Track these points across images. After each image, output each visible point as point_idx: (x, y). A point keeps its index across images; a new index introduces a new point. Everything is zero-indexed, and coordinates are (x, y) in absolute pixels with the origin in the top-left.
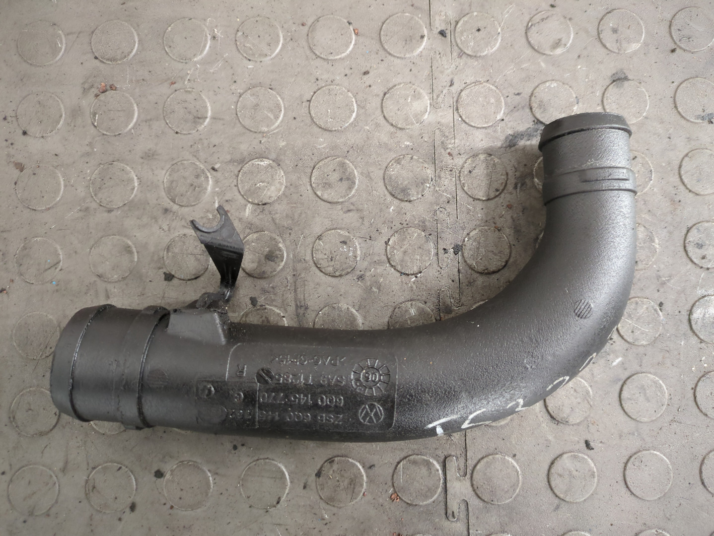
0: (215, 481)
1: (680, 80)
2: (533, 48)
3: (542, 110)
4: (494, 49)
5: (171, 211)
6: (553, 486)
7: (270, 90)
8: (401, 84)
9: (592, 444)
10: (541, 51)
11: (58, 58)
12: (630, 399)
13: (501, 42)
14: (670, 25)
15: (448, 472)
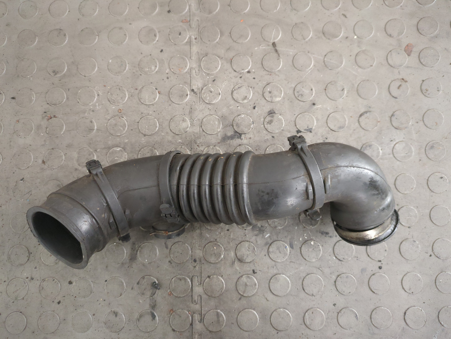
0: (94, 286)
1: (298, 114)
2: (235, 100)
3: (238, 127)
4: (218, 100)
5: (78, 170)
6: (238, 289)
7: (121, 118)
8: (178, 115)
9: (255, 271)
10: (238, 101)
11: (32, 104)
12: (273, 252)
13: (221, 97)
14: (294, 90)
15: (193, 283)
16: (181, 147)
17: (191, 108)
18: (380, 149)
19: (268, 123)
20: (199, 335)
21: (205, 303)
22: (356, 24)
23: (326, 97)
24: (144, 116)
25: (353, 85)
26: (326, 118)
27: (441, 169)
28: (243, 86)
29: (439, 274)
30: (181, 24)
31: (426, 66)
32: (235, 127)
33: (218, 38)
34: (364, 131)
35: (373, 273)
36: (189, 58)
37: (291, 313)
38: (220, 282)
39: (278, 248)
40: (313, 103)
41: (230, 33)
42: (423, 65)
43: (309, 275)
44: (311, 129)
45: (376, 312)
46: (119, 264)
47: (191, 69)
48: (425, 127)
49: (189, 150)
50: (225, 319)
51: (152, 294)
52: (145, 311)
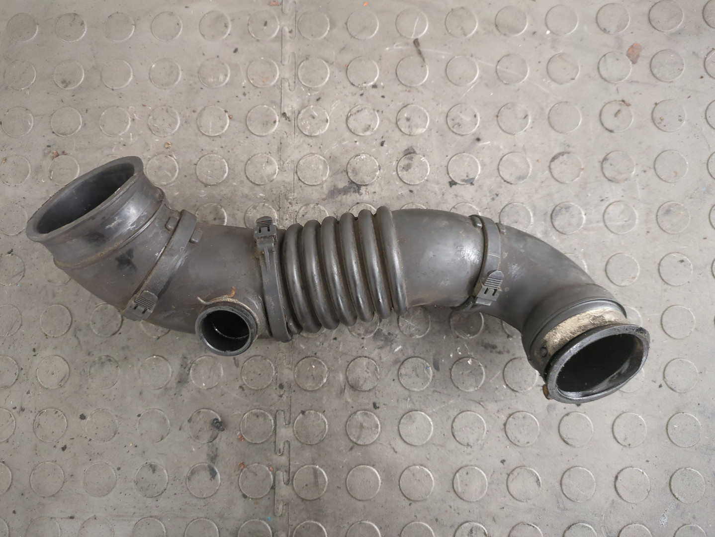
0: (120, 423)
1: (452, 155)
2: (351, 131)
3: (354, 174)
4: (324, 131)
6: (349, 433)
7: (170, 157)
8: (259, 154)
9: (377, 405)
10: (356, 133)
11: (28, 133)
12: (406, 375)
13: (329, 126)
14: (447, 116)
15: (278, 422)
16: (264, 205)
17: (281, 143)
18: (583, 213)
19: (403, 168)
20: (285, 505)
21: (296, 454)
22: (549, 11)
23: (498, 128)
24: (206, 155)
25: (542, 109)
26: (498, 161)
27: (682, 247)
28: (365, 108)
29: (674, 415)
30: (268, 8)
31: (662, 81)
32: (350, 174)
33: (326, 31)
34: (557, 183)
35: (566, 413)
36: (280, 63)
37: (432, 474)
38: (320, 421)
39: (414, 369)
40: (476, 137)
41: (346, 24)
42: (657, 78)
43: (463, 414)
44: (473, 179)
45: (570, 475)
46: (159, 390)
47: (282, 80)
48: (658, 179)
49: (275, 209)
50: (327, 481)
51: (211, 437)
52: (200, 464)
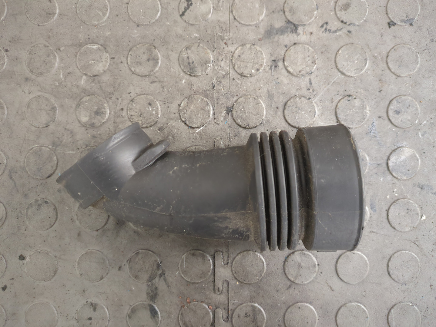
16: (199, 46)
19: (342, 8)
21: (235, 293)
32: (287, 13)
37: (367, 310)
38: (258, 261)
43: (399, 253)
44: (413, 19)
46: (97, 232)
49: (210, 50)
50: (265, 318)
51: (150, 277)
52: (140, 303)
